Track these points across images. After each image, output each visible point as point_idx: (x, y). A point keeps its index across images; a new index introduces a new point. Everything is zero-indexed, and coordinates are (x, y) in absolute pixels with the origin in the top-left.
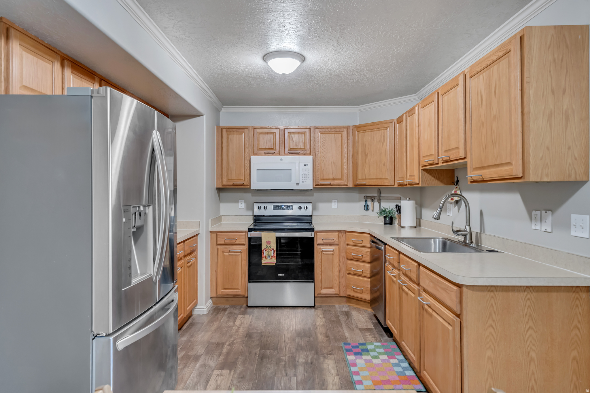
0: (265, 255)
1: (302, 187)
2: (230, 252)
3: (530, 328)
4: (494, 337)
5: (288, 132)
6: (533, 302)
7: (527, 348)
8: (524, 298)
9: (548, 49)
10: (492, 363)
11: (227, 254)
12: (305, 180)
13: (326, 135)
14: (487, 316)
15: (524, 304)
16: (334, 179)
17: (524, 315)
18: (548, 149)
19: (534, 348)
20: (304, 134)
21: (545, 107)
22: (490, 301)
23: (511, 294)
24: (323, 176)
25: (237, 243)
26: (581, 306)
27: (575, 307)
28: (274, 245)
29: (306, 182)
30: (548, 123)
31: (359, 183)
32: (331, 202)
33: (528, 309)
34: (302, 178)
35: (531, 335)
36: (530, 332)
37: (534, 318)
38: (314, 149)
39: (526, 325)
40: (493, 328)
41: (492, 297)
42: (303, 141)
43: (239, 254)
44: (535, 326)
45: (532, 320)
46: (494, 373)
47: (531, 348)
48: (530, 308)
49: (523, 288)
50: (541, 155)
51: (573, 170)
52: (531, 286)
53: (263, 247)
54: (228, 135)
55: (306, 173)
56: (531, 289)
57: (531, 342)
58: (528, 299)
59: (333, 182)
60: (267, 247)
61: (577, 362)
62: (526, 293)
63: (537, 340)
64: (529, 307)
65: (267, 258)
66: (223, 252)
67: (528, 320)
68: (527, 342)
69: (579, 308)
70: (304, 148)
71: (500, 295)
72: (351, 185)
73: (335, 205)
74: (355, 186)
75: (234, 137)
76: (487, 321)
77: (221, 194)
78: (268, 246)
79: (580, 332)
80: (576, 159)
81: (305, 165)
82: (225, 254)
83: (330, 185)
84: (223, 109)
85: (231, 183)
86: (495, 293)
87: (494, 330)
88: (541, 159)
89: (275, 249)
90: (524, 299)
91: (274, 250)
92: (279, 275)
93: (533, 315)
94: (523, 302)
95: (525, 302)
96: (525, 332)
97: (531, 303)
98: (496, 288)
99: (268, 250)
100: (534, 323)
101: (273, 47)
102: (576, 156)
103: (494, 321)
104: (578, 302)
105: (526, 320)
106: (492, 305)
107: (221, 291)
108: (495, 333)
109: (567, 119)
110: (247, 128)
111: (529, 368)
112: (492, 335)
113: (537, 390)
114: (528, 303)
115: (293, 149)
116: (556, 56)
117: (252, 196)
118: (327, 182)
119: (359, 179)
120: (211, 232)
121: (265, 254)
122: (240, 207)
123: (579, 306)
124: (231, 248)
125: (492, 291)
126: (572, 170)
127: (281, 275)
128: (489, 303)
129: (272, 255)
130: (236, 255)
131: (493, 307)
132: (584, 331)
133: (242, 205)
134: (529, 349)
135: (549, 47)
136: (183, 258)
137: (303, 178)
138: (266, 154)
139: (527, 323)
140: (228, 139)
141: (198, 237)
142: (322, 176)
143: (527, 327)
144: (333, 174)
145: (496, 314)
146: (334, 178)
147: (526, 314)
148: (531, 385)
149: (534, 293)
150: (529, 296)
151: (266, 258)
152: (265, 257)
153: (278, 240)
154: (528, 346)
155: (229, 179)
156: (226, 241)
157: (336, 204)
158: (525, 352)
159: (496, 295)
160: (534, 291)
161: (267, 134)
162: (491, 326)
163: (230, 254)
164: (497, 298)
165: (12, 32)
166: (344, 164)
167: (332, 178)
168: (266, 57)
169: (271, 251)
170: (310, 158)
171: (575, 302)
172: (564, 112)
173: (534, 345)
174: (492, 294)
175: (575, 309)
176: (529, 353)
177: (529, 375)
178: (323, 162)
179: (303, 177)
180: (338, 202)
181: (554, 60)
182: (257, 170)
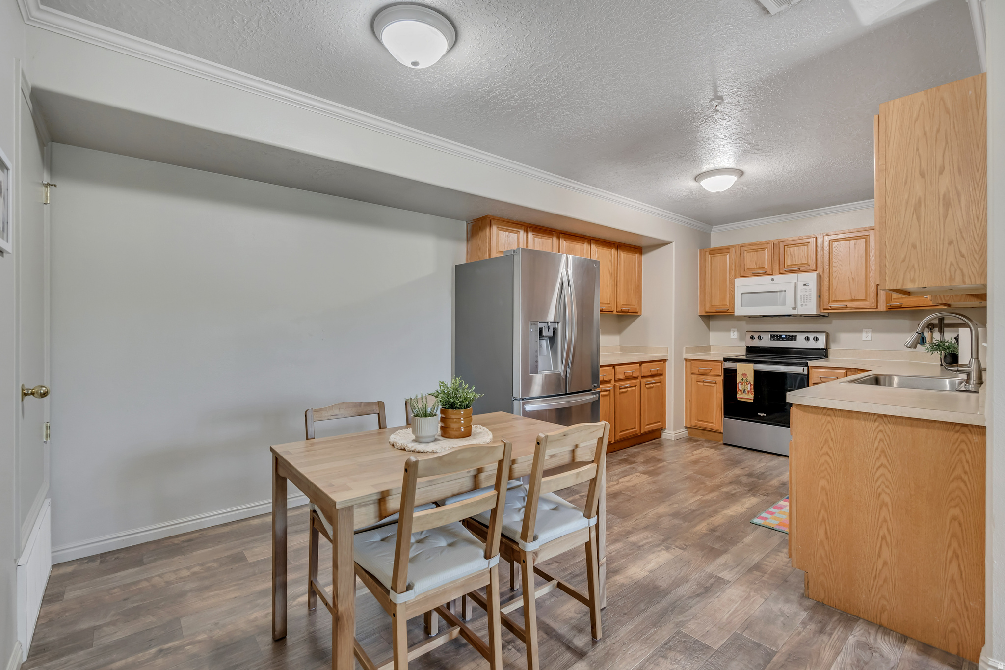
0: (740, 389)
1: (800, 311)
2: (704, 382)
3: (882, 465)
4: (830, 467)
5: (785, 246)
6: (888, 436)
7: (878, 489)
8: (874, 428)
9: (915, 122)
10: (827, 494)
11: (702, 384)
12: (805, 303)
13: (840, 242)
14: (822, 442)
15: (874, 436)
16: (852, 301)
17: (873, 449)
18: (914, 247)
19: (887, 491)
20: (807, 245)
21: (909, 196)
22: (826, 426)
23: (855, 422)
24: (836, 297)
25: (711, 373)
26: (970, 453)
27: (958, 451)
28: (751, 379)
29: (806, 305)
30: (915, 214)
31: (893, 304)
32: (861, 331)
33: (879, 442)
34: (801, 300)
35: (883, 475)
36: (881, 471)
37: (889, 456)
38: (823, 262)
39: (876, 461)
40: (830, 456)
41: (829, 422)
42: (806, 255)
43: (714, 385)
44: (890, 465)
45: (886, 457)
46: (829, 506)
47: (883, 490)
48: (883, 442)
49: (873, 417)
50: (903, 256)
51: (958, 271)
52: (886, 416)
53: (739, 379)
54: (711, 257)
55: (807, 294)
56: (885, 419)
57: (883, 482)
58: (881, 431)
59: (850, 305)
60: (743, 380)
61: (960, 524)
62: (877, 424)
63: (892, 483)
64: (881, 440)
65: (743, 392)
66: (697, 382)
67: (880, 456)
68: (876, 481)
69: (965, 454)
70: (807, 263)
71: (839, 421)
72: (882, 307)
73: (867, 336)
74: (889, 309)
75: (718, 258)
76: (822, 448)
77: (710, 322)
78: (745, 379)
79: (966, 485)
80: (963, 256)
81: (805, 285)
82: (699, 383)
83: (846, 308)
84: (713, 229)
85: (714, 310)
86: (834, 418)
87: (831, 458)
88: (904, 261)
89: (752, 383)
90: (873, 431)
91: (750, 384)
92: (759, 414)
93: (887, 451)
94: (872, 434)
95: (875, 434)
96: (875, 470)
97: (884, 436)
98: (834, 413)
99: (744, 384)
100: (888, 461)
101: (706, 168)
102: (964, 251)
103: (831, 448)
104: (963, 446)
105: (877, 455)
106: (829, 430)
107: (694, 422)
108: (832, 462)
109: (947, 204)
110: (732, 247)
111: (879, 513)
112: (828, 464)
113: (891, 542)
114: (880, 436)
115: (791, 265)
116: (927, 128)
117: (747, 324)
118: (842, 305)
119: (894, 299)
120: (686, 360)
121: (740, 387)
122: (732, 337)
123: (966, 451)
124: (705, 378)
125: (829, 415)
126: (956, 270)
127: (762, 415)
128: (825, 428)
129: (749, 389)
130: (710, 386)
131: (830, 433)
132: (973, 486)
133: (734, 335)
134: (880, 490)
135: (916, 120)
136: (640, 378)
137: (803, 301)
138: (755, 275)
139: (878, 459)
140: (711, 262)
141: (667, 363)
142: (834, 296)
143: (878, 464)
144: (851, 294)
145: (834, 441)
146: (854, 298)
147: (877, 449)
148: (881, 533)
149: (889, 425)
150: (881, 428)
151: (741, 393)
152: (741, 391)
153: (757, 374)
154: (879, 487)
155: (712, 306)
156: (700, 370)
157: (870, 334)
158: (873, 493)
159: (835, 420)
160: (889, 423)
161: (757, 251)
162: (827, 453)
163: (705, 384)
164: (836, 423)
165: (493, 222)
166: (870, 279)
167: (849, 299)
168: (697, 178)
169: (747, 385)
170: (814, 276)
171: (959, 445)
172: (941, 197)
173: (887, 487)
174: (829, 418)
175: (958, 454)
176: (880, 494)
177: (878, 520)
178: (835, 279)
179: (803, 299)
180: (872, 332)
181: (925, 134)
182: (742, 293)
